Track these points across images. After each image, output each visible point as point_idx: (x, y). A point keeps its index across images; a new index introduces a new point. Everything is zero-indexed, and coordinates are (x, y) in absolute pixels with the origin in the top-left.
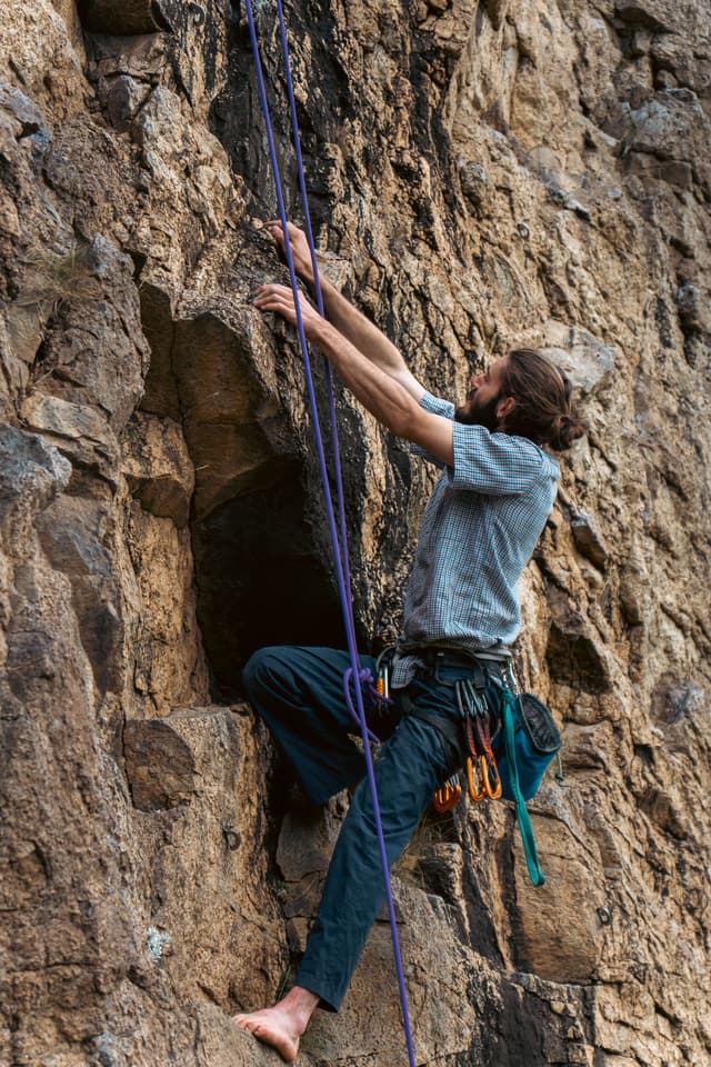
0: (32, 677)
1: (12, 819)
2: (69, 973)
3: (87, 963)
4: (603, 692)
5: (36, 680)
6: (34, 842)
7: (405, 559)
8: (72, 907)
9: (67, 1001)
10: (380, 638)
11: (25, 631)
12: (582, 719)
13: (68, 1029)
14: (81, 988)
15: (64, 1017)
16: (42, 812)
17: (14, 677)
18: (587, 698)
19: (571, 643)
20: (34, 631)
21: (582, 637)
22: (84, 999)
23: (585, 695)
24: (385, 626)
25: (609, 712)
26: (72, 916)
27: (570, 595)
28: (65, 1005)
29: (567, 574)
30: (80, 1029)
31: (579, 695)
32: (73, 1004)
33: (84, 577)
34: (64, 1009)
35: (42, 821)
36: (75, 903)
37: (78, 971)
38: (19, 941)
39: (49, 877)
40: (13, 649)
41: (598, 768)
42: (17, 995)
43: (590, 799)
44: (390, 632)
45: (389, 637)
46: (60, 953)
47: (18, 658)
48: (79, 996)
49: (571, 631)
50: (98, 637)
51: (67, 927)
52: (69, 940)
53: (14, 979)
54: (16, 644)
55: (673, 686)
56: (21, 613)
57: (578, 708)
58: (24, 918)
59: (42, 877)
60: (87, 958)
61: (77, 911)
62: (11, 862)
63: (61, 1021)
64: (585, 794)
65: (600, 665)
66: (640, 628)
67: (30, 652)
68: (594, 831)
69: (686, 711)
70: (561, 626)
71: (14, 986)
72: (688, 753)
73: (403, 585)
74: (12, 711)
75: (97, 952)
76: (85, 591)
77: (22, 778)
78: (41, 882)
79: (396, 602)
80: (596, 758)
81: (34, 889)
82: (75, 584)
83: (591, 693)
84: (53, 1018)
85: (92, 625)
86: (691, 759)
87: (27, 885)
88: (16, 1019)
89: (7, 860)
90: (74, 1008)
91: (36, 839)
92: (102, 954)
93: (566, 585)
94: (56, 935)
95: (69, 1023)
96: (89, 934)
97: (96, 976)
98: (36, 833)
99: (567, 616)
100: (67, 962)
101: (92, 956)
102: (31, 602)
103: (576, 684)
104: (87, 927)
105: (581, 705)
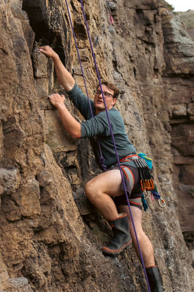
0: (21, 52)
1: (24, 94)
2: (37, 136)
3: (41, 133)
4: (85, 39)
5: (23, 53)
6: (29, 100)
7: (53, 6)
8: (36, 118)
9: (36, 144)
10: (52, 29)
11: (16, 38)
12: (80, 47)
13: (37, 152)
14: (39, 140)
15: (35, 148)
16: (29, 91)
17: (16, 52)
18: (82, 41)
19: (78, 26)
20: (19, 38)
21: (81, 24)
22: (40, 143)
23: (81, 40)
24: (53, 25)
25: (87, 45)
26: (36, 120)
27: (78, 13)
28: (35, 145)
29: (77, 6)
30: (39, 151)
31: (79, 40)
32: (37, 145)
33: (25, 21)
34: (35, 146)
35: (30, 94)
36: (37, 116)
37: (39, 135)
38: (27, 129)
39: (31, 110)
40: (14, 43)
41: (87, 61)
42: (28, 144)
43: (87, 70)
44: (55, 27)
45: (55, 29)
46: (35, 131)
47: (16, 46)
48: (39, 142)
49: (79, 23)
50: (29, 38)
51: (36, 123)
52: (37, 127)
53: (27, 140)
54: (14, 42)
55: (94, 36)
56: (14, 33)
57: (79, 44)
58: (26, 122)
59: (30, 110)
60: (41, 132)
61: (38, 119)
62: (24, 106)
63: (35, 150)
64: (86, 69)
65: (85, 32)
66: (89, 20)
67: (20, 44)
68: (90, 79)
69: (98, 43)
70: (76, 21)
71: (27, 141)
72: (100, 55)
73: (55, 13)
74: (18, 62)
75: (43, 130)
76: (25, 25)
77: (25, 82)
78: (29, 111)
79: (55, 19)
80: (87, 58)
81: (28, 113)
82: (22, 23)
83: (82, 40)
84: (33, 149)
85: (27, 35)
86: (101, 56)
87: (27, 112)
88: (27, 150)
89: (23, 106)
90: (38, 146)
91: (29, 99)
92: (44, 130)
93: (77, 10)
94: (34, 126)
95: (37, 150)
96: (41, 125)
97: (43, 136)
98: (29, 98)
99: (77, 18)
100: (36, 133)
101: (42, 131)
102: (16, 29)
103: (78, 37)
104: (40, 123)
105: (80, 43)
